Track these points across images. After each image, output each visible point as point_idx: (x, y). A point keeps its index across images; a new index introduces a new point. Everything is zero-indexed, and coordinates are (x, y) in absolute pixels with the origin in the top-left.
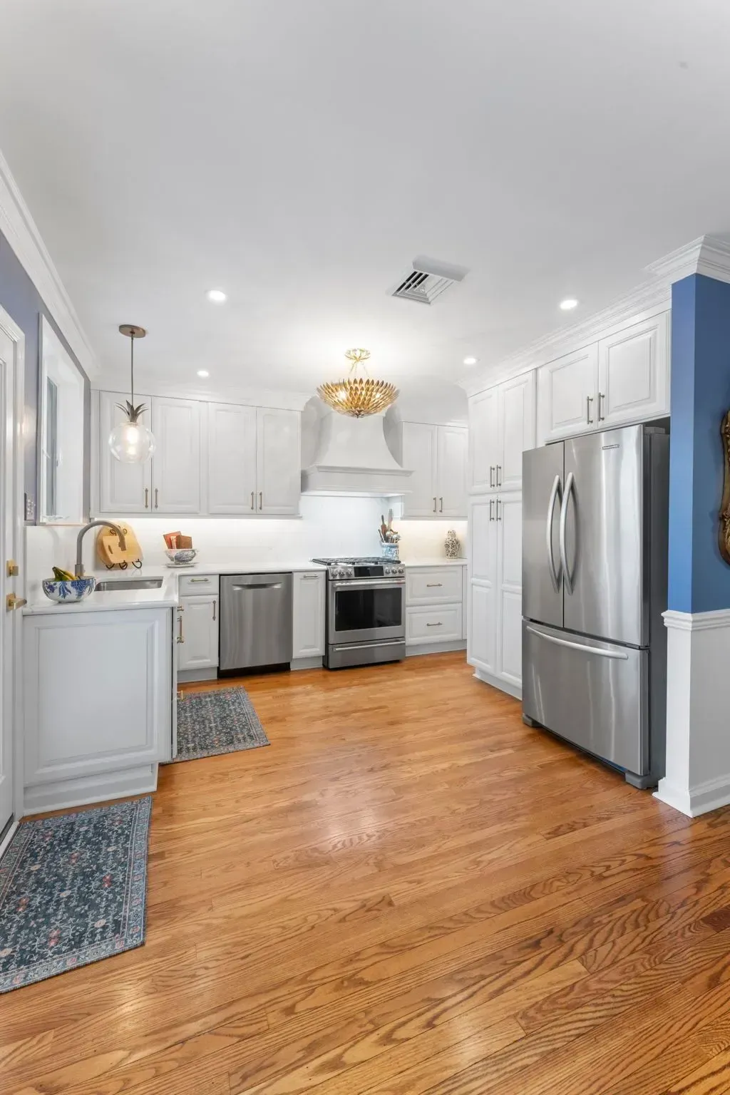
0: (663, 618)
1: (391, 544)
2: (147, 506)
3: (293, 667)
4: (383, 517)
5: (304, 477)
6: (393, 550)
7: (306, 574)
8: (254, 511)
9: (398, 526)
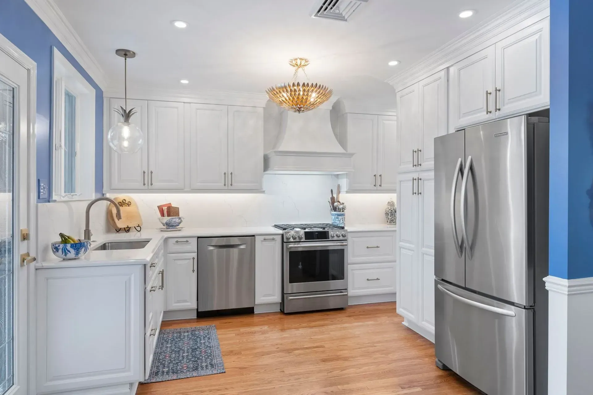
0: (544, 283)
1: (339, 213)
2: (144, 184)
3: (256, 311)
4: (332, 191)
5: (266, 160)
6: (340, 217)
7: (267, 237)
8: (226, 187)
9: (344, 198)
